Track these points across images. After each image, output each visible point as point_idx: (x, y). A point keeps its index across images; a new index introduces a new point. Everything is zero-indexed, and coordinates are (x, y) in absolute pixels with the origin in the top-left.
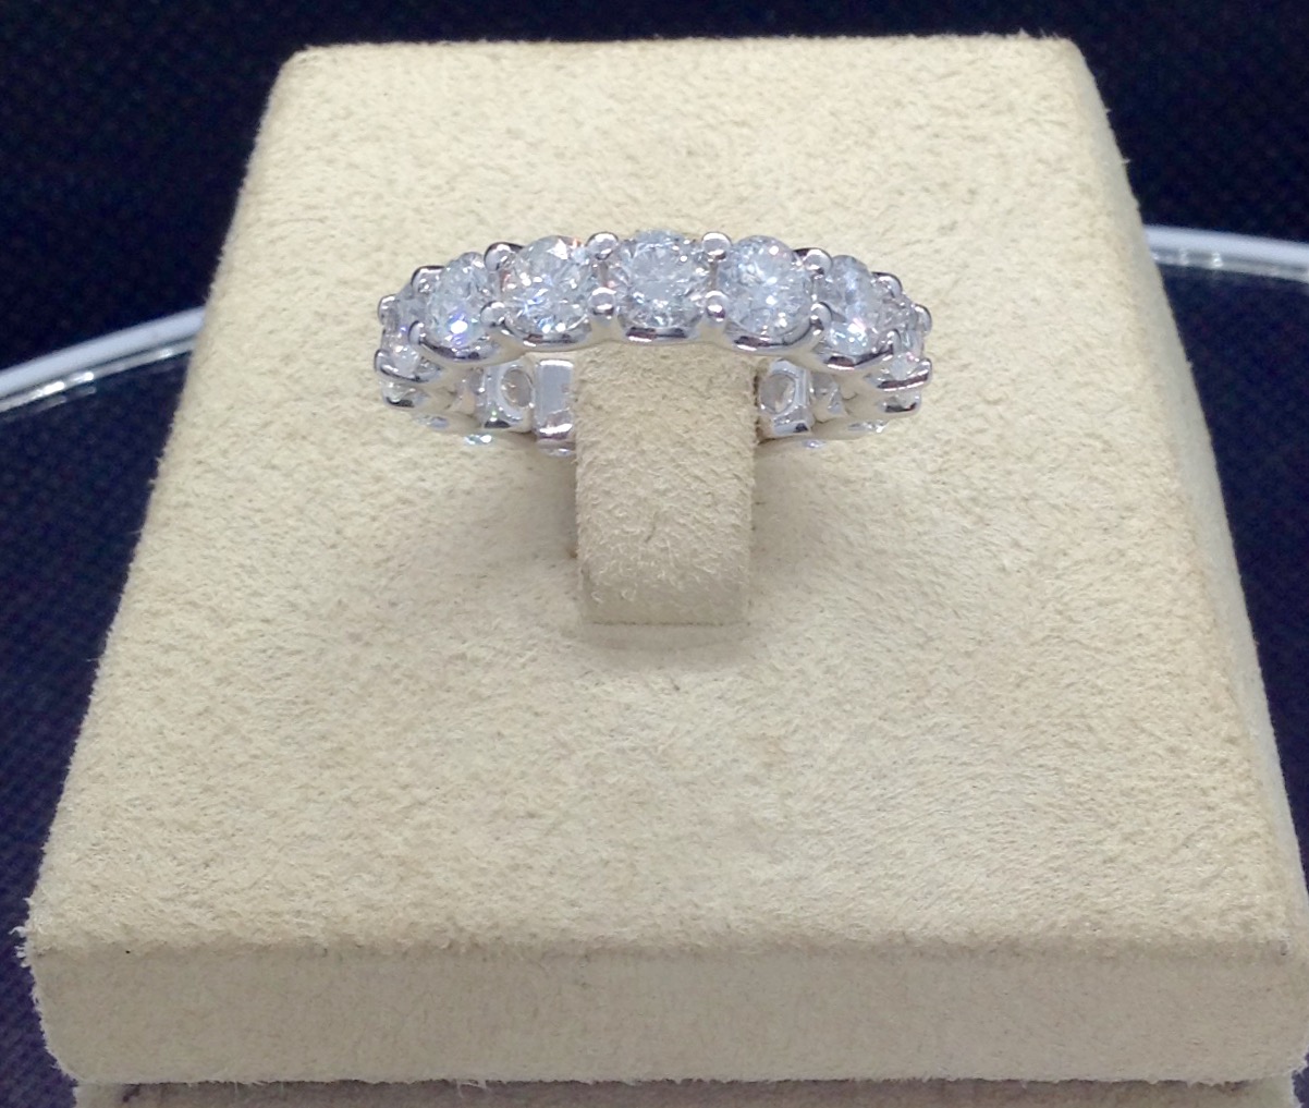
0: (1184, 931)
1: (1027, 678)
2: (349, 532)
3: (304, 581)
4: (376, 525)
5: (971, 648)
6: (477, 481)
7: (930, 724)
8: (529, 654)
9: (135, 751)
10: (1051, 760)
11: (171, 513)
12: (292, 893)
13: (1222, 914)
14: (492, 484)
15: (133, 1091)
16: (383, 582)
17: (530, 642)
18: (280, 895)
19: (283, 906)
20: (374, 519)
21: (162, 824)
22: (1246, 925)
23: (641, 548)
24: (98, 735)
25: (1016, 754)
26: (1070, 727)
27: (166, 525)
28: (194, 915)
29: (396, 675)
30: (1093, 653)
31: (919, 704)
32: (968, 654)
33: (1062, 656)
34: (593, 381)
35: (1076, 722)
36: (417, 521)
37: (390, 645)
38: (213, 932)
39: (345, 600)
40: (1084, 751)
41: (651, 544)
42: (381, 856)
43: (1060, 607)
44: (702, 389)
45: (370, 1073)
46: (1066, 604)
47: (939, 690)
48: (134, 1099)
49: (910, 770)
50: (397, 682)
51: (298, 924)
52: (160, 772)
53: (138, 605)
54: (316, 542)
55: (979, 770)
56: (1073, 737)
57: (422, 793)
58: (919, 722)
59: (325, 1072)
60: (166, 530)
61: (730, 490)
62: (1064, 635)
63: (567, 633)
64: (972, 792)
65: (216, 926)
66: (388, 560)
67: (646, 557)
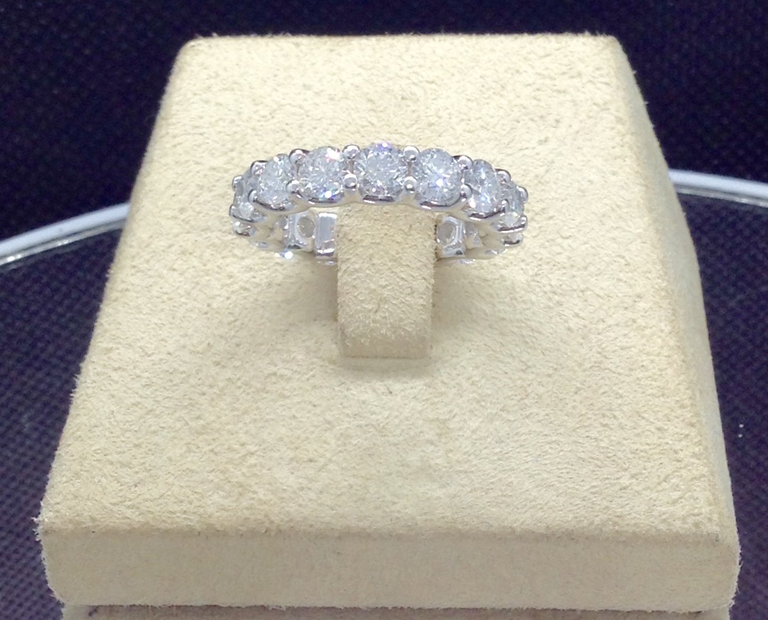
0: (663, 527)
1: (581, 389)
2: (215, 305)
3: (190, 332)
4: (229, 302)
5: (551, 372)
6: (284, 279)
7: (528, 413)
8: (311, 373)
9: (98, 424)
10: (594, 434)
11: (118, 294)
12: (182, 502)
13: (684, 519)
14: (291, 280)
15: (94, 610)
16: (233, 333)
17: (311, 367)
18: (175, 503)
19: (176, 508)
20: (228, 298)
21: (112, 463)
22: (696, 525)
23: (372, 317)
24: (78, 415)
25: (574, 430)
26: (604, 416)
27: (116, 300)
28: (129, 513)
29: (239, 384)
30: (617, 375)
31: (522, 402)
32: (549, 376)
33: (600, 377)
34: (347, 226)
35: (608, 413)
36: (251, 300)
37: (235, 367)
38: (139, 522)
39: (211, 343)
40: (611, 429)
41: (378, 314)
42: (229, 482)
43: (599, 350)
44: (406, 230)
45: (223, 601)
46: (603, 349)
47: (533, 395)
48: (94, 615)
49: (516, 438)
50: (240, 387)
51: (185, 518)
52: (111, 435)
53: (100, 344)
54: (197, 311)
55: (554, 438)
56: (606, 421)
57: (252, 448)
58: (521, 412)
59: (199, 600)
60: (115, 303)
61: (420, 285)
62: (602, 366)
63: (332, 362)
64: (550, 451)
65: (141, 519)
66: (235, 321)
67: (374, 321)
